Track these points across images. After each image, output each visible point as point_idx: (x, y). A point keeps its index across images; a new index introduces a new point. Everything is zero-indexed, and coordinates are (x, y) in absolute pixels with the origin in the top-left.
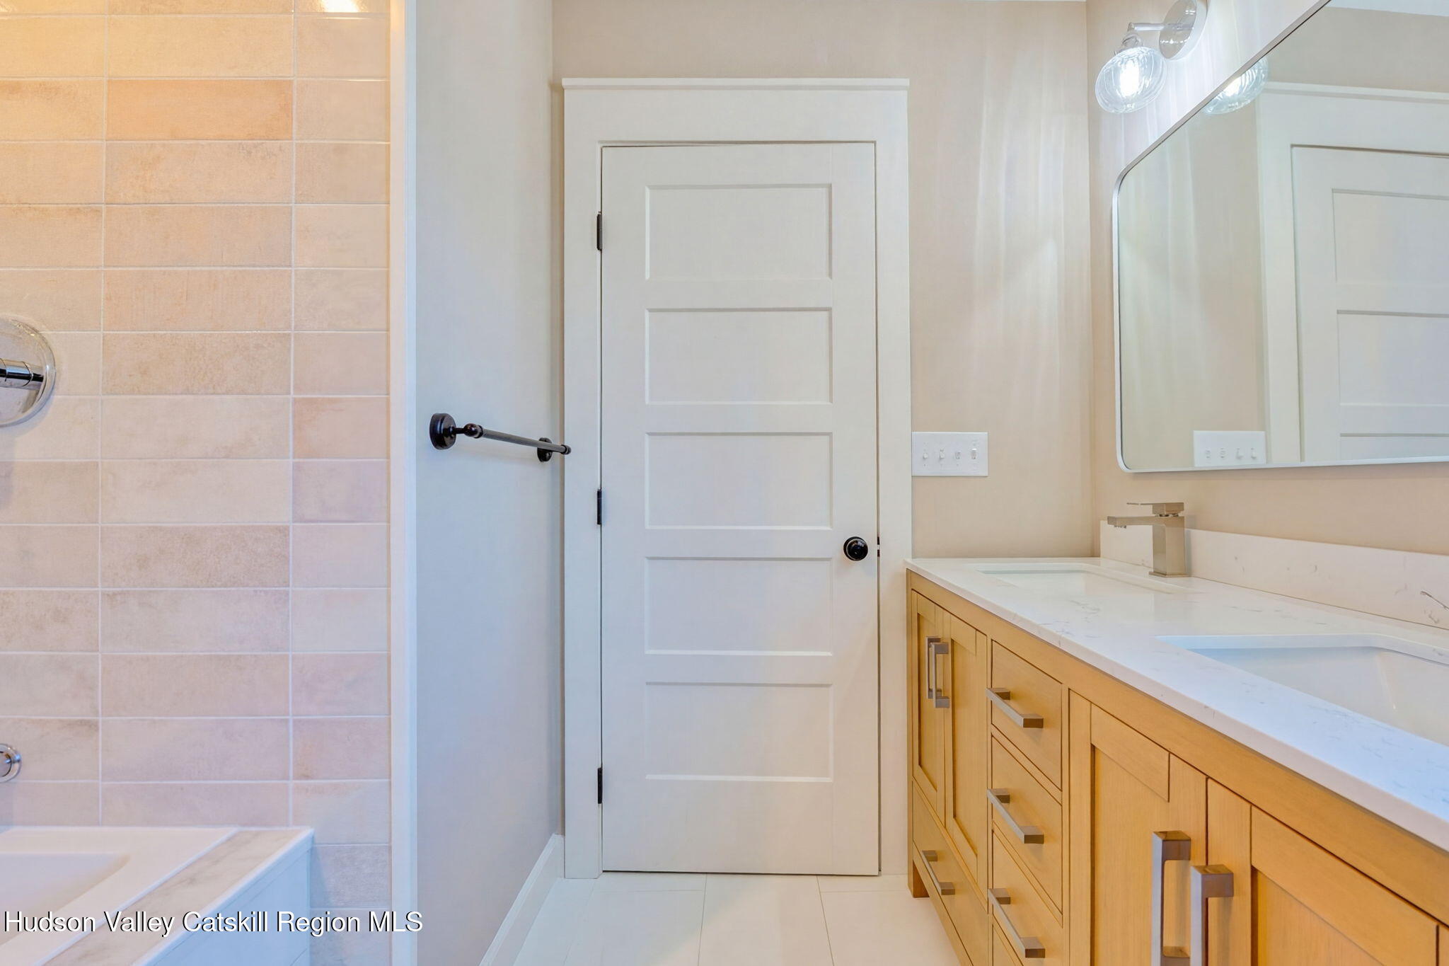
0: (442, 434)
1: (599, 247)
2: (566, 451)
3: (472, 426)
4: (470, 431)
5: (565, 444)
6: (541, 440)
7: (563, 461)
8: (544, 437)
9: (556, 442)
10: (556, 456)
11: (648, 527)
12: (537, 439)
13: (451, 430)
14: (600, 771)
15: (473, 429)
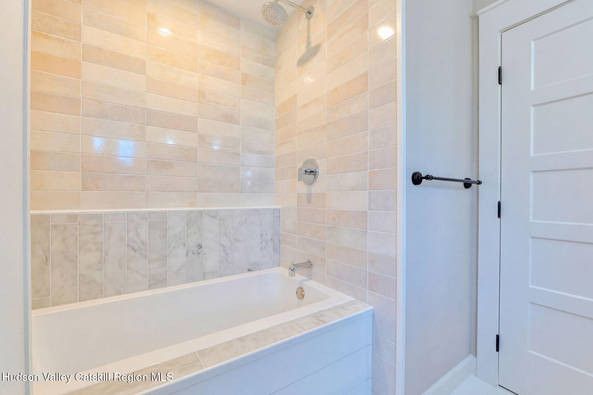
0: (417, 179)
1: (500, 83)
2: (479, 183)
3: (428, 175)
4: (428, 178)
5: (479, 180)
6: (465, 179)
7: (478, 188)
8: (467, 177)
9: (474, 179)
10: (474, 185)
11: (531, 220)
12: (463, 179)
13: (419, 178)
14: (498, 337)
15: (429, 177)
